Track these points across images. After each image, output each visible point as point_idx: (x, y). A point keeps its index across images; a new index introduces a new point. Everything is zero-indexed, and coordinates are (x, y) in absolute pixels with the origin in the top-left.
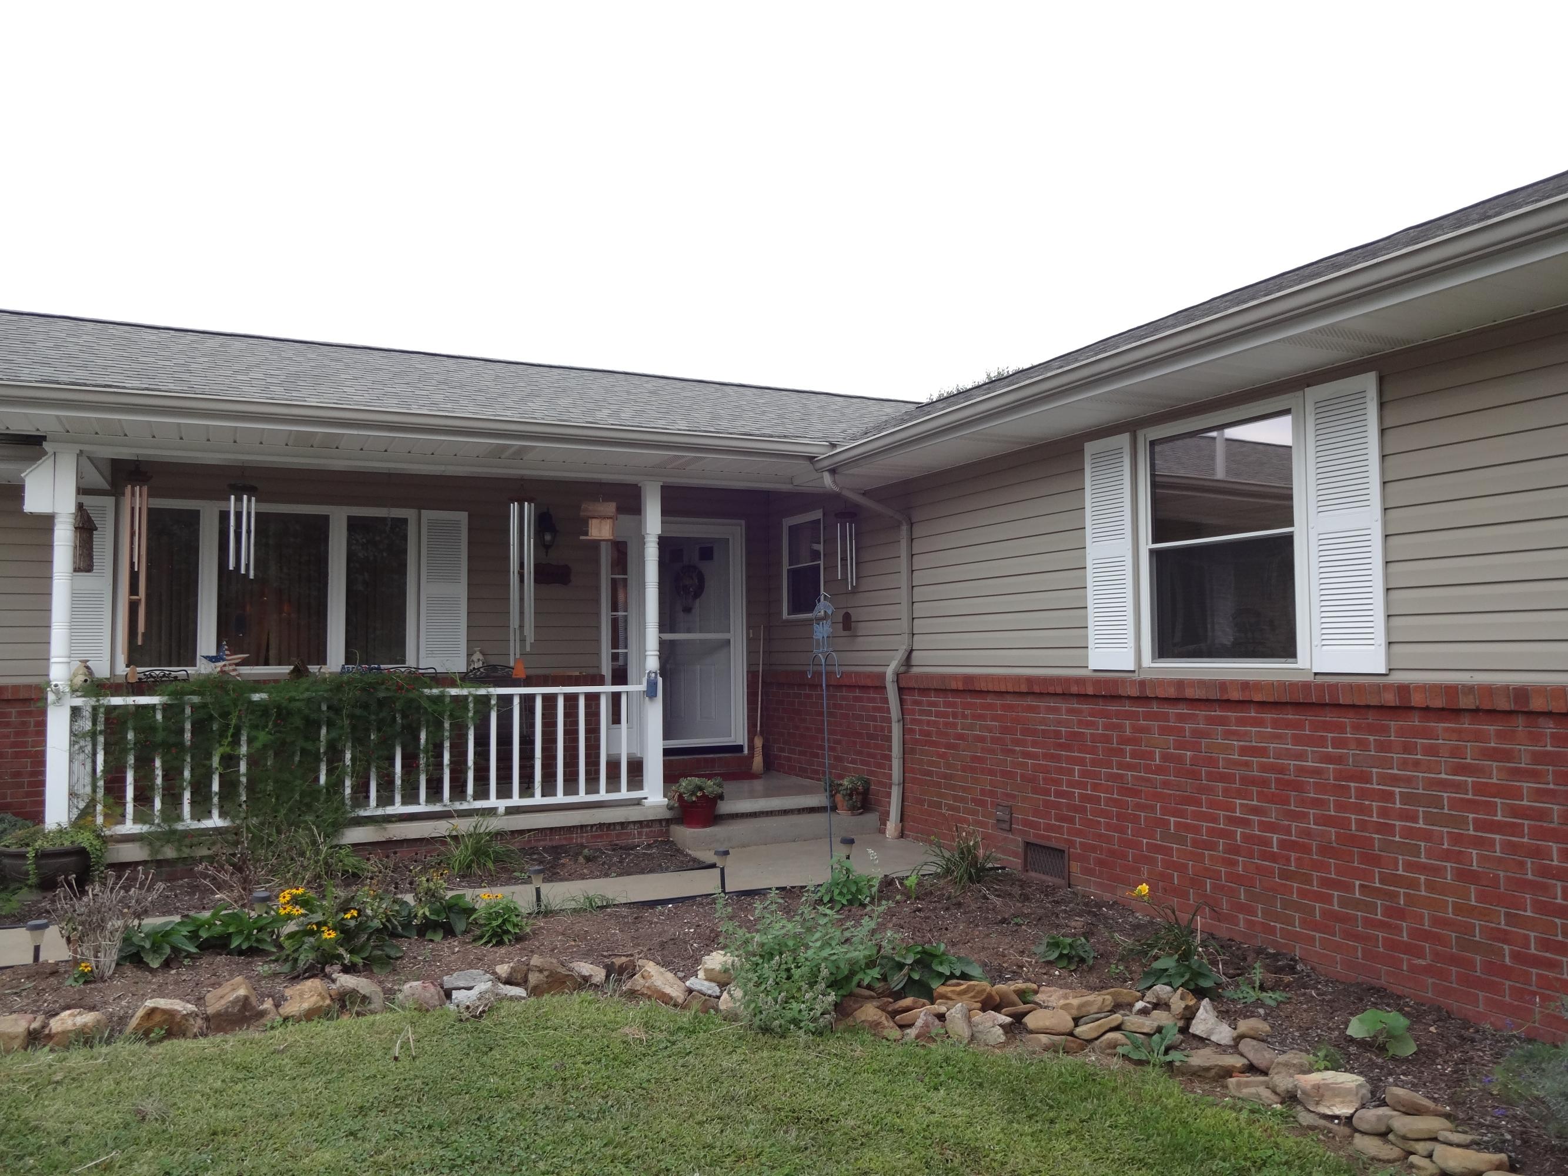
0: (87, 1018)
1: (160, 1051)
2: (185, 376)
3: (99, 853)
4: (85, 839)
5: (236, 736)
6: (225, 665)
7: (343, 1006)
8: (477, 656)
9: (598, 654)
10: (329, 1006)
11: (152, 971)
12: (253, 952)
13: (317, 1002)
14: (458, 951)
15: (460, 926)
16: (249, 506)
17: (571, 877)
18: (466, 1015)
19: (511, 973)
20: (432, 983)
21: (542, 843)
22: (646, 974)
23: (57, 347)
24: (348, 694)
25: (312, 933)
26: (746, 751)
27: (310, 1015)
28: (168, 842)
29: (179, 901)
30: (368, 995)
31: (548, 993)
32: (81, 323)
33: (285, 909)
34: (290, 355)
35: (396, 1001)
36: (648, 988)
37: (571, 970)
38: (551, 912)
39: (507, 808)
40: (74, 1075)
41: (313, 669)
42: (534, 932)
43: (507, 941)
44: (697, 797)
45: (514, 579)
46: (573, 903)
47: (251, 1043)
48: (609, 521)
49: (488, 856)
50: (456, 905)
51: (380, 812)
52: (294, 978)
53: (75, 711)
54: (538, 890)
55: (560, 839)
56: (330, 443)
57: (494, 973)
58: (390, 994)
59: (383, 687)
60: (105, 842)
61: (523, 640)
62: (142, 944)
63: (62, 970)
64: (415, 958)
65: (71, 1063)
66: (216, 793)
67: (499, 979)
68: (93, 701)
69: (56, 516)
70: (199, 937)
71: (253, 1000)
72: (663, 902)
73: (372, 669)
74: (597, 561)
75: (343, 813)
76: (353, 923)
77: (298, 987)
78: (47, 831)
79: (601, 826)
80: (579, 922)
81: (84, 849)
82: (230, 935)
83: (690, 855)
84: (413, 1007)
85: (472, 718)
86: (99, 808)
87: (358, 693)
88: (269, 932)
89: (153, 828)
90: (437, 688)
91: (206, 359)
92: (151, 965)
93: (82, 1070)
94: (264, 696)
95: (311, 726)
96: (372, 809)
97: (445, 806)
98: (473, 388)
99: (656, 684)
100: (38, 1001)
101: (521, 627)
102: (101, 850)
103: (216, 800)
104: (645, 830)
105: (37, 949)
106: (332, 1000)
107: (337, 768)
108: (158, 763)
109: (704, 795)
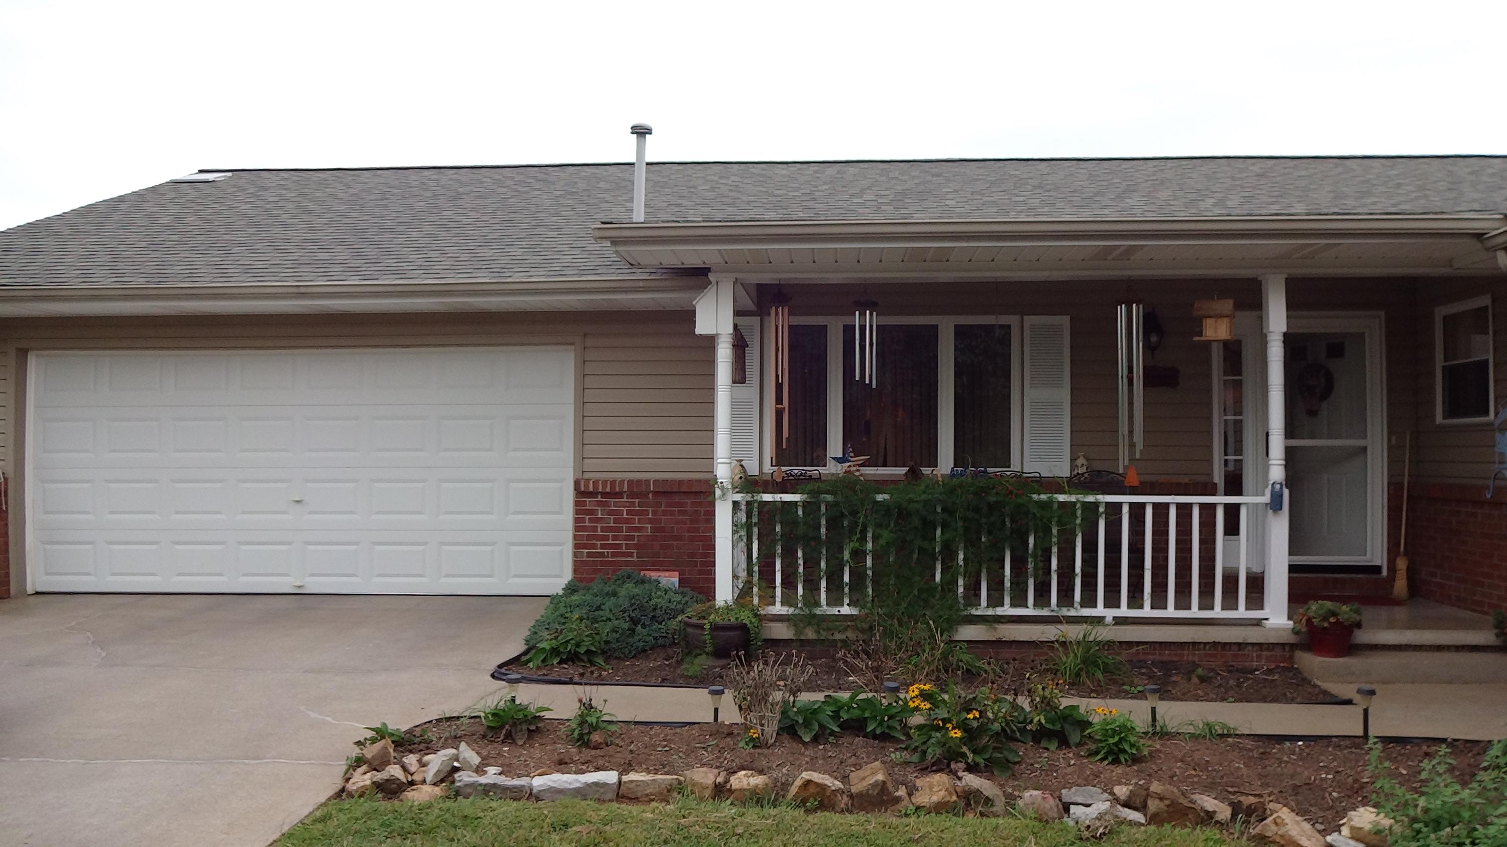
0: (758, 780)
1: (816, 821)
2: (810, 204)
3: (756, 629)
4: (745, 617)
5: (864, 532)
6: (849, 466)
7: (968, 804)
8: (1081, 461)
9: (1210, 461)
10: (955, 802)
11: (805, 744)
12: (885, 737)
13: (945, 796)
14: (1074, 764)
15: (1075, 738)
16: (871, 319)
17: (1183, 697)
18: (1086, 834)
19: (1129, 797)
20: (1052, 795)
21: (1151, 657)
22: (1278, 821)
23: (712, 189)
24: (961, 497)
25: (938, 729)
26: (1385, 572)
27: (939, 808)
28: (809, 624)
29: (820, 679)
30: (991, 797)
31: (1169, 822)
32: (728, 166)
33: (914, 702)
34: (896, 174)
35: (1016, 806)
36: (1281, 836)
37: (1193, 802)
38: (1167, 734)
39: (1114, 618)
40: (751, 831)
41: (926, 471)
42: (1150, 754)
43: (1123, 760)
44: (1330, 623)
45: (1123, 385)
46: (1191, 727)
47: (890, 828)
48: (1226, 320)
49: (1098, 666)
50: (1071, 716)
51: (990, 612)
52: (922, 770)
53: (736, 504)
54: (1153, 710)
55: (1170, 655)
56: (942, 256)
57: (1112, 793)
58: (1011, 799)
59: (994, 491)
60: (761, 620)
61: (1132, 445)
62: (796, 718)
63: (736, 732)
64: (1032, 765)
65: (748, 819)
66: (847, 584)
67: (1116, 800)
68: (749, 497)
69: (720, 336)
70: (840, 717)
71: (890, 786)
72: (1294, 738)
73: (980, 472)
74: (1208, 362)
75: (957, 611)
76: (975, 724)
77: (928, 779)
78: (717, 607)
79: (1215, 644)
80: (1198, 750)
81: (745, 625)
82: (866, 719)
83: (1319, 687)
84: (1033, 816)
85: (1080, 525)
86: (755, 590)
87: (971, 497)
88: (898, 721)
89: (797, 611)
90: (1044, 494)
91: (826, 187)
92: (804, 739)
93: (757, 827)
94: (887, 497)
95: (928, 527)
96: (983, 609)
97: (1053, 611)
98: (1068, 190)
99: (1281, 496)
100: (720, 758)
101: (1131, 432)
102: (758, 627)
103: (847, 590)
104: (1265, 653)
105: (716, 711)
106: (958, 796)
107: (951, 567)
108: (800, 554)
109: (1338, 622)
